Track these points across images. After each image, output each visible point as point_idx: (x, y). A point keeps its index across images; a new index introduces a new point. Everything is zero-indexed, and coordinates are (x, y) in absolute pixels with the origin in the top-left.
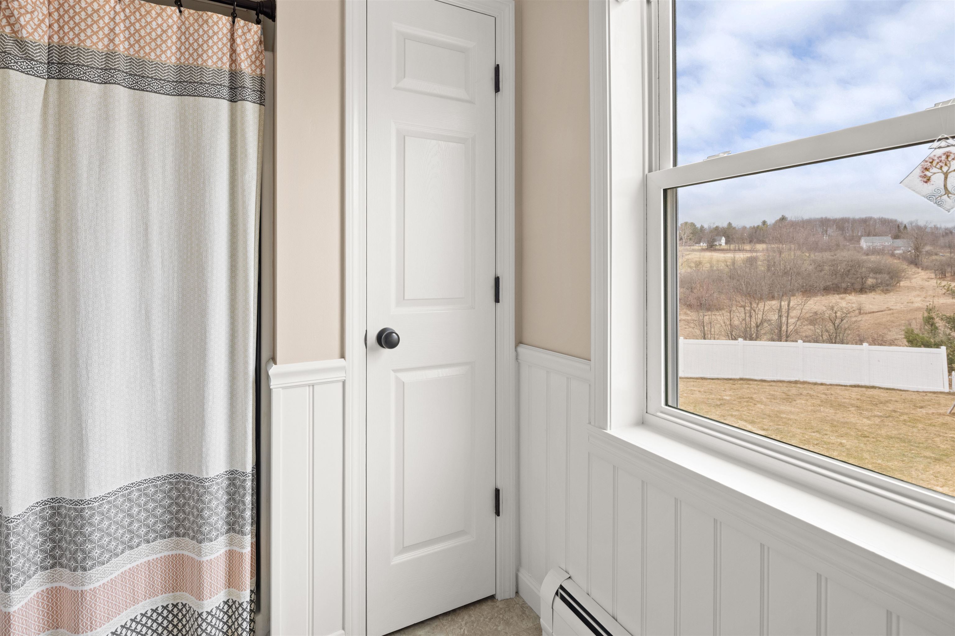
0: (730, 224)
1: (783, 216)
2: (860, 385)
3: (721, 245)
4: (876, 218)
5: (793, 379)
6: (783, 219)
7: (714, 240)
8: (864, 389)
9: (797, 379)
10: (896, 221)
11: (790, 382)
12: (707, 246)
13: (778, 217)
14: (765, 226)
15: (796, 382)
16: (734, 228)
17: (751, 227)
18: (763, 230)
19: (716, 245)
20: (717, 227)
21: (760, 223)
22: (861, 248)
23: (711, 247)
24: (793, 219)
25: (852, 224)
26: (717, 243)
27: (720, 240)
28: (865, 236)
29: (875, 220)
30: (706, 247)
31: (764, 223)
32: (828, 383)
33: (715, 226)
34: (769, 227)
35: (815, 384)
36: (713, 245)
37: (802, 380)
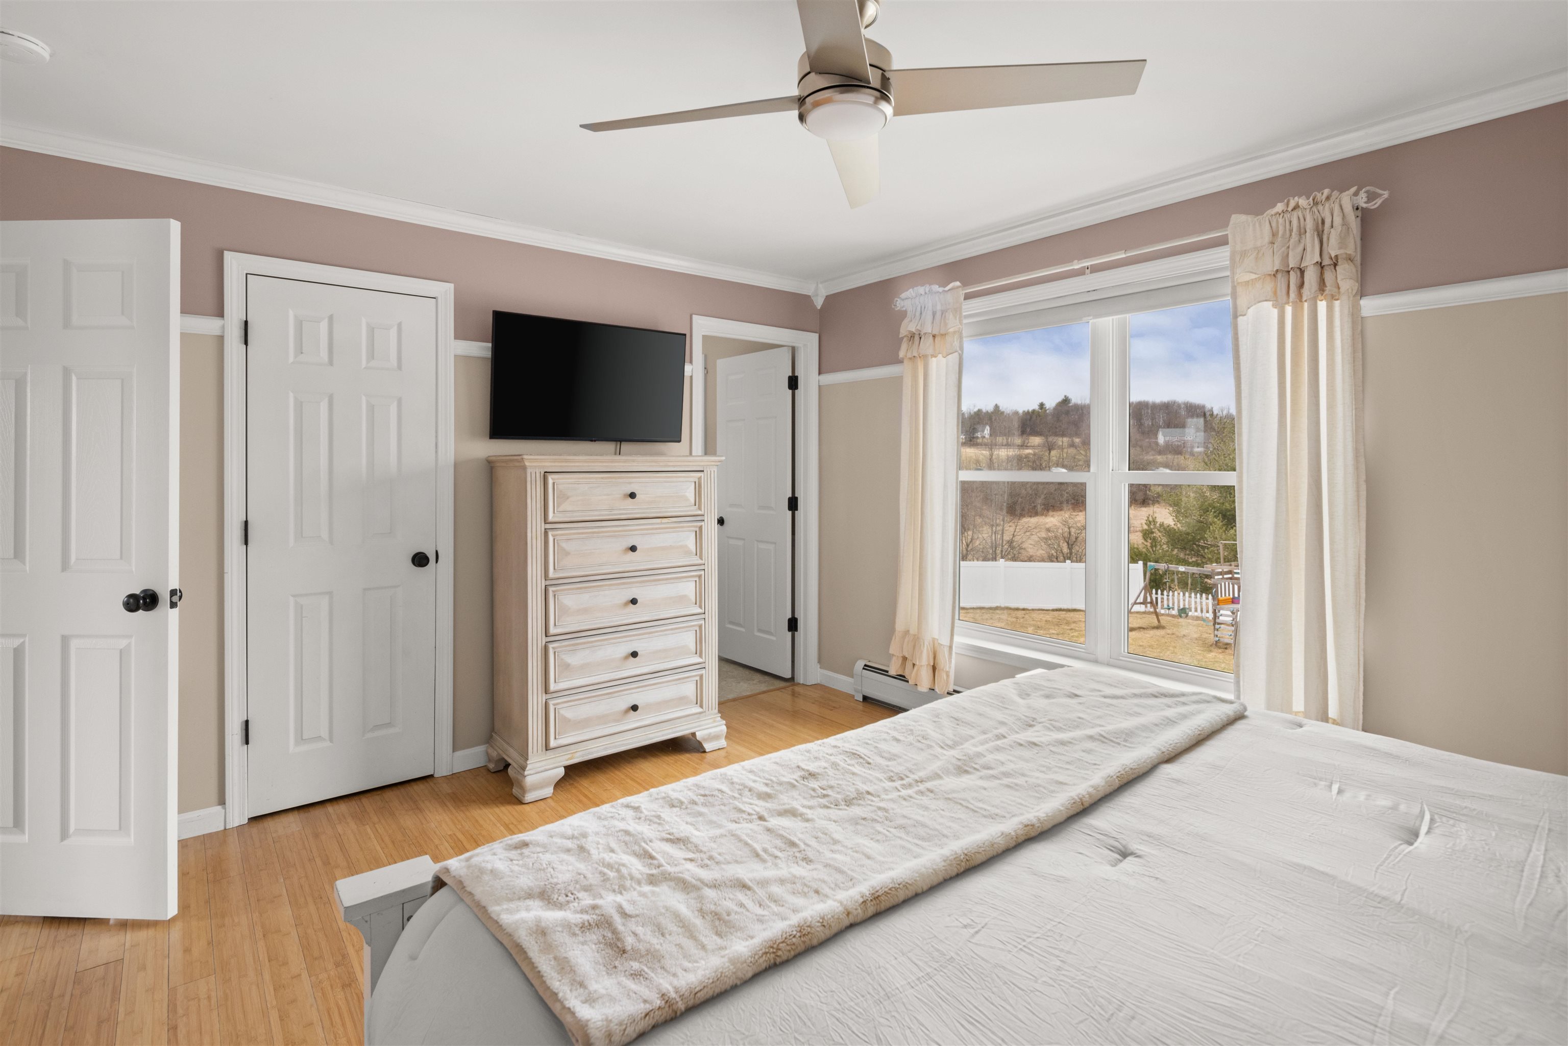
0: (997, 407)
1: (1065, 396)
2: (1063, 608)
3: (984, 437)
4: (1180, 402)
5: (994, 605)
6: (1066, 401)
7: (974, 430)
8: (1064, 612)
9: (998, 605)
10: (1204, 407)
11: (991, 608)
12: (966, 438)
13: (1060, 398)
14: (1043, 410)
15: (997, 608)
16: (1003, 413)
17: (1024, 412)
18: (1039, 416)
19: (977, 438)
20: (979, 411)
21: (1036, 407)
22: (1157, 444)
23: (971, 441)
24: (1079, 402)
25: (1152, 410)
26: (979, 435)
27: (983, 431)
28: (1164, 427)
29: (1179, 405)
30: (964, 441)
31: (1042, 405)
32: (1030, 608)
33: (976, 410)
34: (1048, 411)
35: (1017, 609)
36: (974, 438)
37: (1003, 606)
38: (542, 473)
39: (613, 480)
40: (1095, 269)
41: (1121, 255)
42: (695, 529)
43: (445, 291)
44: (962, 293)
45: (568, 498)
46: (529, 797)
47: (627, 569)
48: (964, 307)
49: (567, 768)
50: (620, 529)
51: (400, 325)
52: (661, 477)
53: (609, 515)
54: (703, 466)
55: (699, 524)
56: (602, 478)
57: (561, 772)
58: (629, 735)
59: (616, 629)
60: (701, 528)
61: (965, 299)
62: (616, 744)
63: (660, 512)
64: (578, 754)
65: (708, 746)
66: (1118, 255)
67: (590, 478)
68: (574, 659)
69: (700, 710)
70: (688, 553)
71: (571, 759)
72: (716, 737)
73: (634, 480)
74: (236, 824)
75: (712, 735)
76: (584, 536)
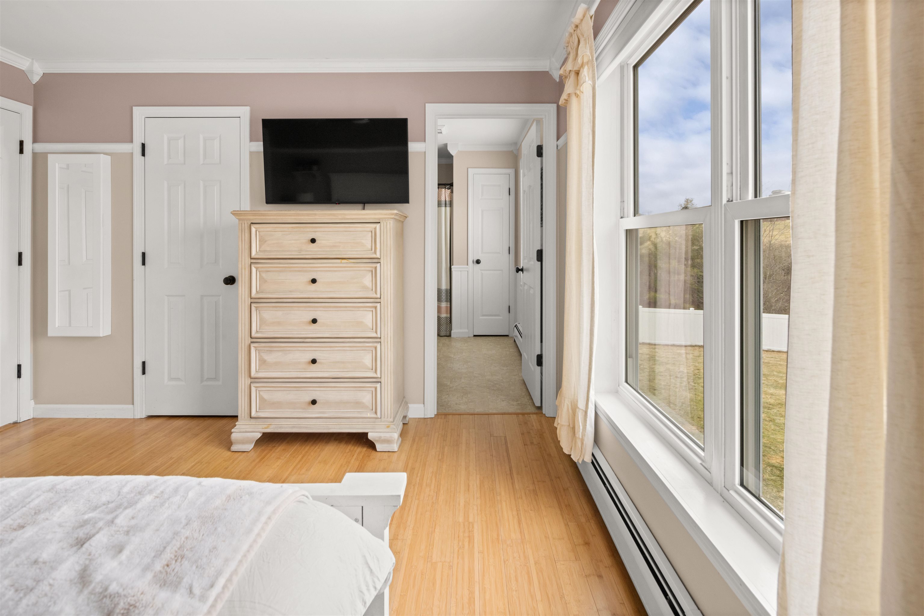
38: (249, 223)
39: (302, 229)
42: (370, 269)
43: (244, 112)
45: (266, 242)
46: (234, 448)
47: (311, 296)
49: (265, 435)
50: (306, 265)
51: (220, 137)
52: (340, 227)
53: (297, 255)
54: (379, 219)
55: (374, 265)
56: (292, 227)
57: (259, 435)
58: (314, 422)
59: (303, 340)
60: (376, 268)
62: (302, 426)
63: (339, 254)
64: (272, 427)
65: (379, 447)
67: (283, 228)
68: (270, 358)
69: (374, 416)
70: (365, 288)
71: (265, 428)
72: (388, 441)
73: (318, 229)
74: (139, 417)
75: (382, 438)
76: (278, 269)
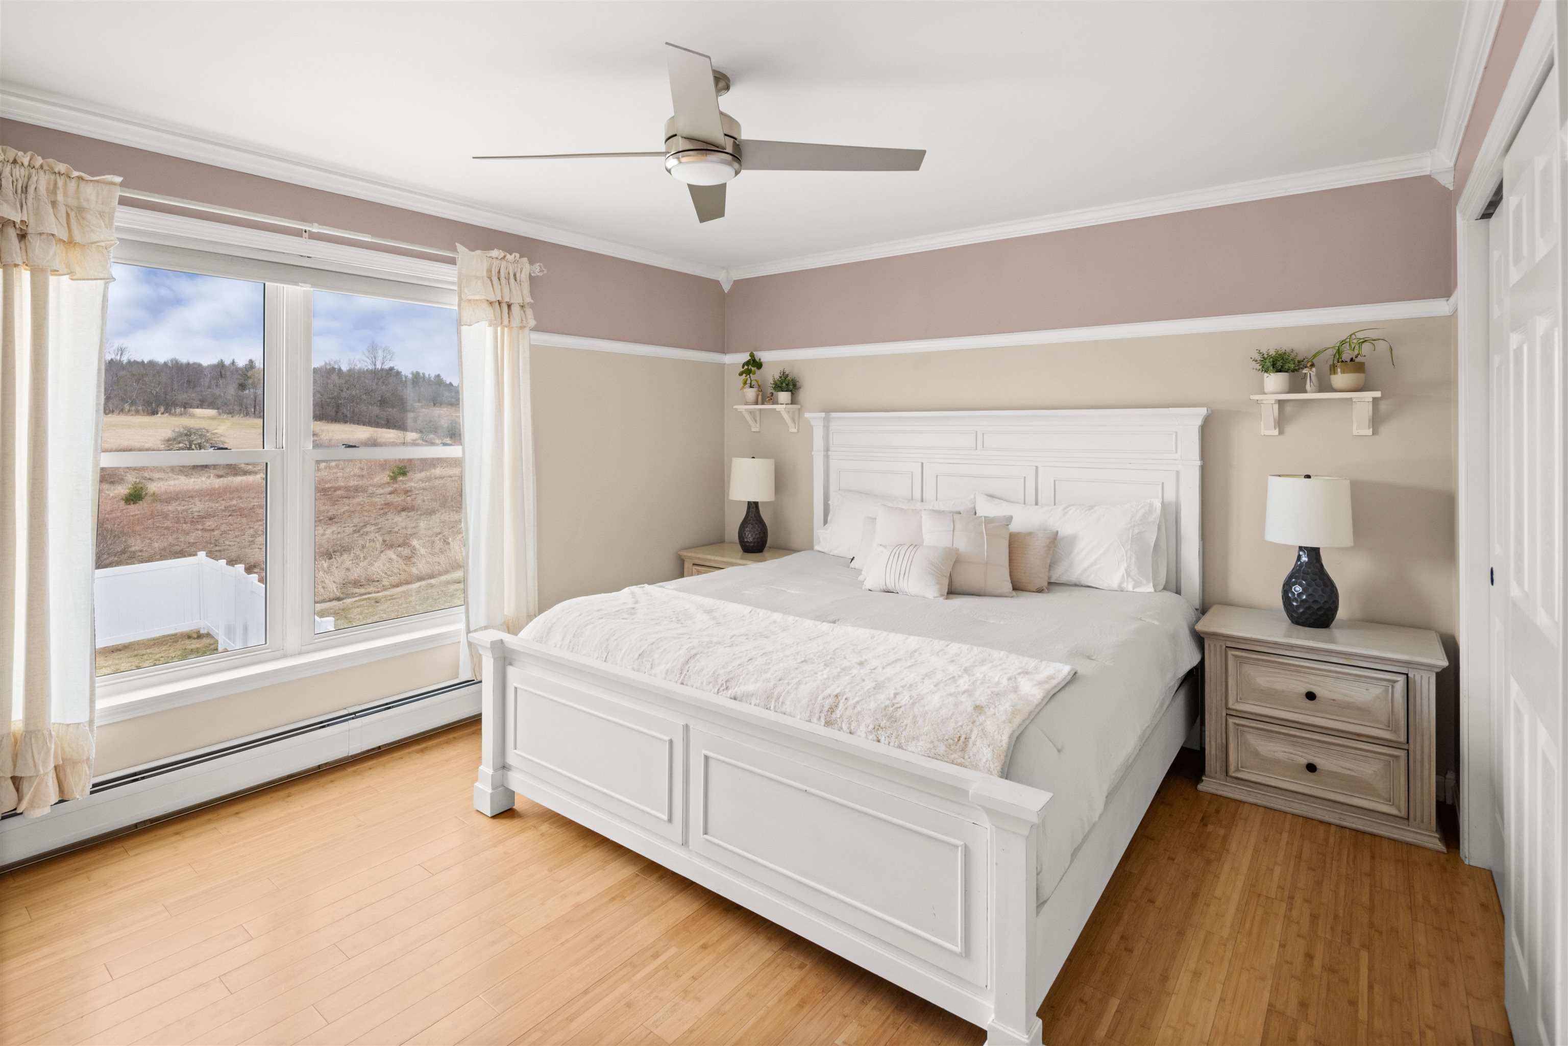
40: (314, 236)
41: (367, 238)
44: (119, 192)
48: (117, 214)
61: (120, 203)
66: (365, 237)
